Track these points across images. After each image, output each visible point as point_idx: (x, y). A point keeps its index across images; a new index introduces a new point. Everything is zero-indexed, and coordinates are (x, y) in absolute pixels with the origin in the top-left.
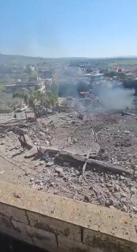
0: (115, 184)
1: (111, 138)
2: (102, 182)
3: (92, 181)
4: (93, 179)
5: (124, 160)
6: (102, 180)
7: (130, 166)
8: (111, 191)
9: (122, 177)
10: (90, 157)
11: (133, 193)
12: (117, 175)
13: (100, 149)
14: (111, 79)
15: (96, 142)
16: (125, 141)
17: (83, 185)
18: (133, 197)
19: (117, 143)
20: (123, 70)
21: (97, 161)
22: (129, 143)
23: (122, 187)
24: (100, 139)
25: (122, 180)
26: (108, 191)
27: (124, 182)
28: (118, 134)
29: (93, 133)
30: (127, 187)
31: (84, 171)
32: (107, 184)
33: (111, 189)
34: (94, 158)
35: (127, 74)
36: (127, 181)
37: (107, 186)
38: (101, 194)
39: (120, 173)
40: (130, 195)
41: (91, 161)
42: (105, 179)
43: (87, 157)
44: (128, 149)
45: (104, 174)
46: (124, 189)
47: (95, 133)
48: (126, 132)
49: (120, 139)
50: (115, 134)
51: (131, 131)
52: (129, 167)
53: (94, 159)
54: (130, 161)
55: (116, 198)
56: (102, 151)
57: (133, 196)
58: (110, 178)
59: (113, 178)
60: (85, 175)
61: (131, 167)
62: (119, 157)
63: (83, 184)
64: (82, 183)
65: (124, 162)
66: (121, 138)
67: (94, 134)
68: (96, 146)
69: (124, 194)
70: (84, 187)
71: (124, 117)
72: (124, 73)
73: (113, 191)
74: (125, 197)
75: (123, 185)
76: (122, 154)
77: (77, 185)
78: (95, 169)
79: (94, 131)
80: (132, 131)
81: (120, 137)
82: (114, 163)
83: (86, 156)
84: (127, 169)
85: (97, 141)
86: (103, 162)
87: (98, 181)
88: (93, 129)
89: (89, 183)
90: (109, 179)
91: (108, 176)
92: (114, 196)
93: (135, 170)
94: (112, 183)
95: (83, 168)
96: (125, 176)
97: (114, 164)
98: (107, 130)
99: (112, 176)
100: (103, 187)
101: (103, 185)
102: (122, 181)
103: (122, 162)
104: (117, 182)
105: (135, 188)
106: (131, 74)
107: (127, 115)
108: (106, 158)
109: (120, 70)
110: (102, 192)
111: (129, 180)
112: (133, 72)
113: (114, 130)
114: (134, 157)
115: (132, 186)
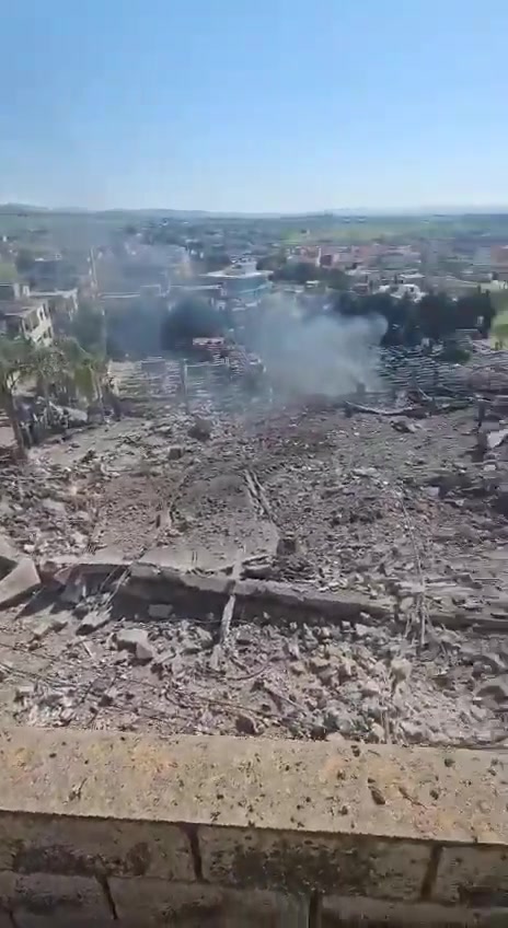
0: (340, 654)
1: (314, 497)
2: (294, 658)
3: (258, 658)
4: (264, 652)
5: (361, 569)
6: (295, 649)
7: (381, 586)
8: (326, 682)
9: (361, 629)
10: (247, 575)
11: (398, 676)
12: (346, 624)
13: (279, 538)
14: (299, 290)
15: (263, 518)
16: (360, 503)
17: (229, 679)
18: (401, 691)
19: (334, 513)
20: (336, 258)
21: (271, 585)
22: (375, 508)
23: (363, 662)
24: (278, 504)
25: (361, 638)
26: (316, 684)
27: (366, 646)
28: (336, 483)
29: (251, 485)
30: (377, 660)
31: (228, 626)
32: (314, 660)
33: (324, 674)
34: (261, 576)
35: (352, 273)
36: (377, 640)
37: (314, 669)
38: (292, 698)
39: (353, 614)
40: (390, 687)
41: (248, 587)
42: (304, 644)
43: (235, 576)
44: (375, 530)
45: (300, 626)
46: (371, 666)
47: (257, 487)
48: (363, 471)
49: (345, 497)
50: (325, 484)
51: (376, 467)
52: (379, 590)
53: (262, 579)
54: (382, 570)
55: (346, 702)
56: (288, 546)
57: (401, 685)
58: (321, 639)
59: (331, 637)
60: (234, 642)
61: (386, 588)
62: (348, 560)
63: (228, 675)
64: (223, 673)
65: (362, 575)
66: (348, 495)
67: (255, 492)
68: (264, 530)
69: (372, 685)
70: (231, 684)
71: (353, 419)
72: (343, 267)
73: (335, 681)
74: (375, 693)
75: (366, 653)
76: (354, 548)
77: (204, 684)
78: (266, 615)
79: (253, 480)
80: (382, 468)
81: (346, 490)
82: (331, 584)
83: (229, 571)
84: (372, 598)
85: (266, 512)
86: (290, 585)
87: (281, 654)
88: (251, 474)
89: (251, 666)
90: (316, 642)
91: (315, 633)
92: (339, 698)
93: (400, 598)
94: (327, 656)
95: (224, 618)
96: (367, 624)
97: (331, 588)
98: (299, 470)
99: (327, 631)
100: (298, 673)
101: (299, 666)
102: (361, 642)
103: (358, 576)
104: (346, 647)
105: (404, 660)
106: (364, 273)
107: (364, 415)
108: (301, 572)
109: (327, 260)
110: (298, 693)
111: (384, 635)
112: (371, 266)
113: (321, 470)
114: (395, 553)
115: (395, 652)
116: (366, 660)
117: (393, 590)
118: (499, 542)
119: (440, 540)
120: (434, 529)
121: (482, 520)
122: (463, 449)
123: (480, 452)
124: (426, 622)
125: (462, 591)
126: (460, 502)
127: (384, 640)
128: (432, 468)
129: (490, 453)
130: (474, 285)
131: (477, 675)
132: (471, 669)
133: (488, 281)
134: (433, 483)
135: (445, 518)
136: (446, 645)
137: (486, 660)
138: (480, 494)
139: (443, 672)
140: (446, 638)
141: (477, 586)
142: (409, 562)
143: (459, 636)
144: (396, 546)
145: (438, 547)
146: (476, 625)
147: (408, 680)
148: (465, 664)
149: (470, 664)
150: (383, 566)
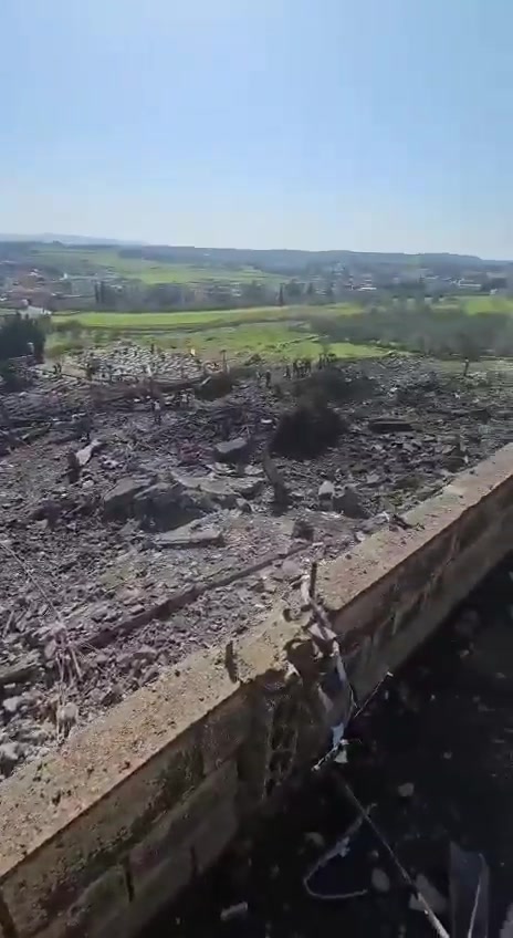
7: (19, 646)
9: (11, 704)
11: (68, 723)
23: (27, 736)
25: (13, 714)
27: (24, 716)
36: (32, 704)
46: (35, 734)
52: (16, 651)
61: (24, 645)
75: (26, 724)
84: (12, 663)
93: (41, 648)
96: (16, 693)
102: (18, 716)
105: (69, 704)
111: (39, 693)
114: (23, 604)
115: (56, 702)
116: (27, 732)
117: (32, 643)
118: (118, 546)
119: (66, 569)
120: (56, 561)
121: (98, 534)
122: (58, 473)
123: (74, 472)
124: (77, 655)
125: (101, 607)
126: (72, 525)
127: (40, 698)
128: (34, 500)
129: (84, 470)
130: (13, 312)
131: (138, 674)
132: (132, 672)
133: (24, 308)
134: (39, 516)
135: (64, 547)
136: (102, 665)
137: (139, 656)
138: (86, 511)
139: (110, 689)
140: (101, 658)
141: (111, 596)
142: (40, 605)
143: (108, 650)
144: (21, 597)
145: (66, 576)
146: (121, 631)
147: (78, 721)
148: (124, 671)
149: (130, 667)
150: (13, 624)
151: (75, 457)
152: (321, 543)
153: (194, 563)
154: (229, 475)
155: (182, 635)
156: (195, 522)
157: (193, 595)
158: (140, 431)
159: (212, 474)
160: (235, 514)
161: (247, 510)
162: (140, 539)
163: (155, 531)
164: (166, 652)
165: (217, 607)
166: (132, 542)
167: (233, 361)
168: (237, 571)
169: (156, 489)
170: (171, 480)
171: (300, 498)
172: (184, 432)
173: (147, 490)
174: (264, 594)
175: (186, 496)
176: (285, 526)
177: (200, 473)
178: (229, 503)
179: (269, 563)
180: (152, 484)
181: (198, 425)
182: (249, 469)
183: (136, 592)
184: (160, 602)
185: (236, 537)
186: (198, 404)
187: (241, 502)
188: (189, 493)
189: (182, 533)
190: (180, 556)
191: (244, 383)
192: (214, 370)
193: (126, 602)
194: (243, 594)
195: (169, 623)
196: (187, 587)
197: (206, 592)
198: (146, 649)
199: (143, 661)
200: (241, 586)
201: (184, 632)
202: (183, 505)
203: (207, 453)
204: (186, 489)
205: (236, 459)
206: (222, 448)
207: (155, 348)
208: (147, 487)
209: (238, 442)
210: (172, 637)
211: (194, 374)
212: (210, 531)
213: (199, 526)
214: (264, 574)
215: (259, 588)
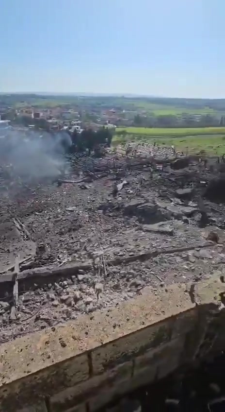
0: (73, 291)
1: (50, 225)
2: (53, 300)
3: (35, 306)
4: (38, 302)
5: (76, 252)
6: (52, 295)
7: (86, 256)
8: (69, 305)
9: (80, 277)
10: (21, 270)
11: (99, 291)
12: (74, 277)
13: (36, 247)
14: (26, 129)
15: (27, 240)
16: (72, 223)
17: (22, 321)
18: (101, 297)
19: (61, 229)
20: (41, 114)
21: (36, 269)
22: (78, 223)
23: (84, 291)
24: (33, 232)
25: (81, 281)
26: (65, 307)
27: (84, 283)
28: (59, 216)
29: (18, 226)
30: (90, 287)
31: (17, 296)
32: (62, 297)
33: (68, 302)
34: (30, 267)
35: (50, 121)
36: (88, 279)
37: (63, 301)
38: (55, 318)
39: (76, 271)
40: (96, 297)
41: (24, 274)
42: (57, 293)
43: (17, 271)
44: (79, 233)
45: (53, 284)
46: (88, 291)
47: (21, 226)
48: (70, 209)
49: (64, 222)
50: (54, 217)
51: (76, 206)
52: (85, 258)
53: (30, 269)
54: (85, 249)
55: (79, 310)
56: (41, 249)
57: (100, 294)
58: (64, 287)
59: (68, 284)
60: (22, 303)
61: (88, 256)
62: (70, 249)
63: (21, 320)
64: (18, 319)
65: (78, 254)
66: (65, 220)
67: (20, 228)
68: (28, 245)
69: (89, 299)
70: (25, 323)
71: (62, 187)
72: (46, 119)
73: (73, 303)
74: (91, 302)
75: (84, 286)
76: (72, 243)
77: (9, 328)
78: (35, 285)
79: (18, 222)
80: (78, 206)
81: (64, 219)
82: (64, 262)
83: (13, 269)
84: (83, 262)
85: (27, 237)
86: (45, 268)
87: (46, 300)
88: (16, 220)
89: (32, 311)
90: (62, 289)
91: (60, 285)
92: (77, 310)
93: (94, 259)
94: (68, 293)
95: (14, 292)
96: (83, 274)
97: (64, 263)
98: (41, 214)
99: (65, 282)
100: (56, 306)
101: (56, 302)
103: (75, 255)
104: (75, 287)
105: (100, 284)
106: (55, 121)
107: (66, 184)
108: (51, 259)
109: (37, 115)
110: (57, 315)
111: (90, 276)
112: (58, 118)
113: (51, 211)
114: (89, 241)
115: (96, 282)
116: (84, 289)
117: (90, 256)
118: (127, 226)
119: (106, 231)
120: (104, 227)
121: (120, 219)
122: (108, 192)
123: (115, 193)
124: (106, 266)
125: (118, 249)
126: (111, 214)
127: (90, 278)
128: (99, 201)
129: (119, 192)
130: (102, 126)
131: (128, 280)
132: (125, 279)
133: (106, 124)
134: (99, 209)
135: (107, 222)
136: (114, 272)
137: (130, 273)
138: (118, 209)
139: (116, 283)
140: (115, 270)
141: (122, 246)
142: (96, 243)
143: (119, 267)
144: (89, 238)
145: (106, 234)
146: (124, 261)
147: (103, 292)
148: (123, 277)
149: (125, 277)
150: (85, 247)
151: (116, 186)
152: (222, 245)
153: (158, 241)
154: (180, 204)
155: (148, 270)
156: (161, 223)
157: (156, 254)
158: (144, 179)
159: (172, 203)
160: (180, 223)
161: (186, 221)
162: (137, 226)
163: (144, 223)
164: (141, 276)
165: (166, 262)
166: (134, 226)
167: (191, 152)
168: (176, 249)
169: (147, 205)
170: (154, 202)
171: (214, 221)
172: (162, 182)
173: (143, 205)
174: (189, 262)
175: (159, 210)
176: (204, 233)
177: (167, 201)
178: (178, 217)
179: (193, 248)
180: (145, 203)
181: (170, 180)
182: (191, 203)
183: (132, 247)
184: (141, 253)
185: (179, 233)
186: (171, 171)
187: (185, 218)
188: (161, 209)
189: (155, 227)
190: (153, 236)
191: (195, 163)
192: (181, 156)
193: (128, 250)
194: (178, 259)
195: (143, 263)
196: (154, 250)
197: (161, 254)
198: (132, 271)
199: (130, 276)
200: (178, 255)
201: (149, 269)
202: (157, 214)
203: (171, 193)
204: (160, 207)
205: (185, 198)
206: (180, 192)
207: (156, 144)
208: (143, 204)
209: (187, 190)
210: (144, 270)
211: (171, 157)
212: (168, 228)
213: (163, 225)
214: (190, 253)
215: (187, 259)
